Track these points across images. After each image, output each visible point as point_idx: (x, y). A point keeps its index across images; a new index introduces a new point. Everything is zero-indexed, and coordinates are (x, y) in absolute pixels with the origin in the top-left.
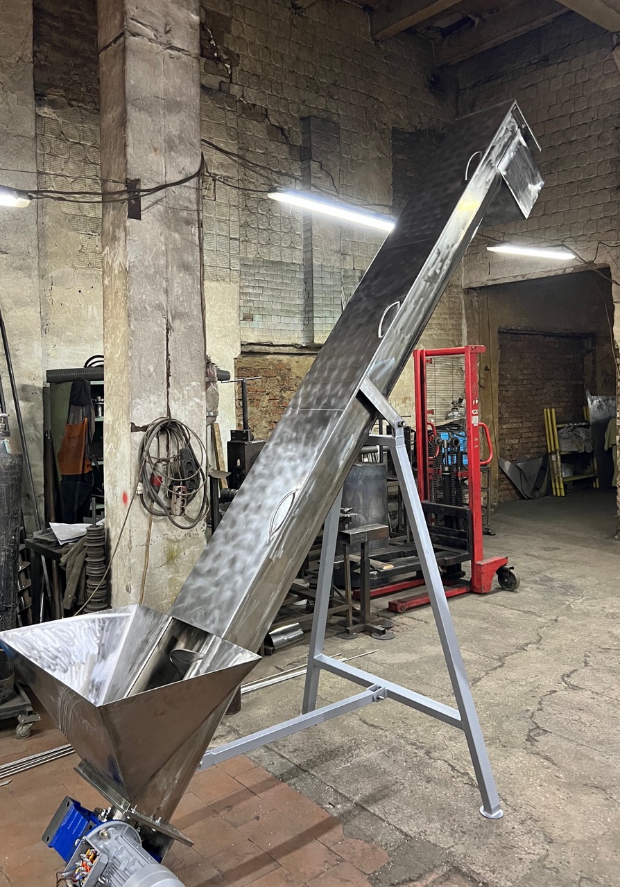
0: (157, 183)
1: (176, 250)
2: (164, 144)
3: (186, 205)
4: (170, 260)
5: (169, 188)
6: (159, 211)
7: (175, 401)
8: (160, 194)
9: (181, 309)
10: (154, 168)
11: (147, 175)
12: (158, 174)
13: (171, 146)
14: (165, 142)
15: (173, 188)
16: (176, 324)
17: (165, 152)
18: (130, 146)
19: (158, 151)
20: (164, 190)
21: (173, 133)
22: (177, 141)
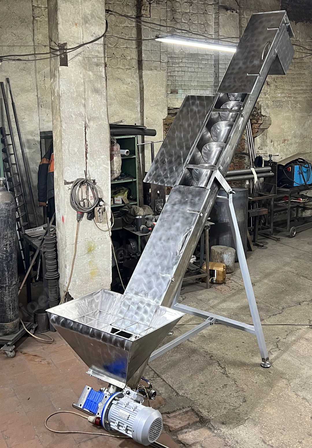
0: (78, 43)
1: (90, 81)
2: (81, 20)
3: (96, 55)
4: (86, 87)
5: (85, 45)
6: (79, 59)
7: (91, 167)
8: (79, 50)
9: (94, 115)
10: (76, 35)
11: (71, 40)
12: (78, 38)
13: (86, 20)
14: (82, 19)
15: (88, 45)
16: (91, 124)
17: (82, 25)
18: (60, 24)
19: (78, 25)
20: (82, 47)
21: (87, 13)
22: (90, 17)
